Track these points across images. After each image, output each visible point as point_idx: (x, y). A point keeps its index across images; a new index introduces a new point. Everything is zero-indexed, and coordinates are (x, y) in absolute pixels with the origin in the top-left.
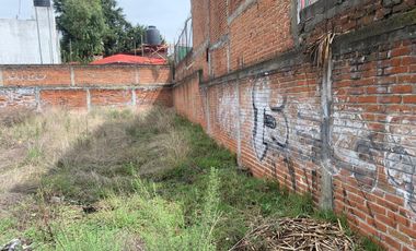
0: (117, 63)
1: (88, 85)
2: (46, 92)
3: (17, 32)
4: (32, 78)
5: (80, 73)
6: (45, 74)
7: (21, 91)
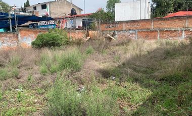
0: (176, 16)
1: (159, 28)
2: (140, 32)
3: (132, 6)
4: (136, 26)
5: (156, 23)
6: (140, 24)
7: (130, 32)
